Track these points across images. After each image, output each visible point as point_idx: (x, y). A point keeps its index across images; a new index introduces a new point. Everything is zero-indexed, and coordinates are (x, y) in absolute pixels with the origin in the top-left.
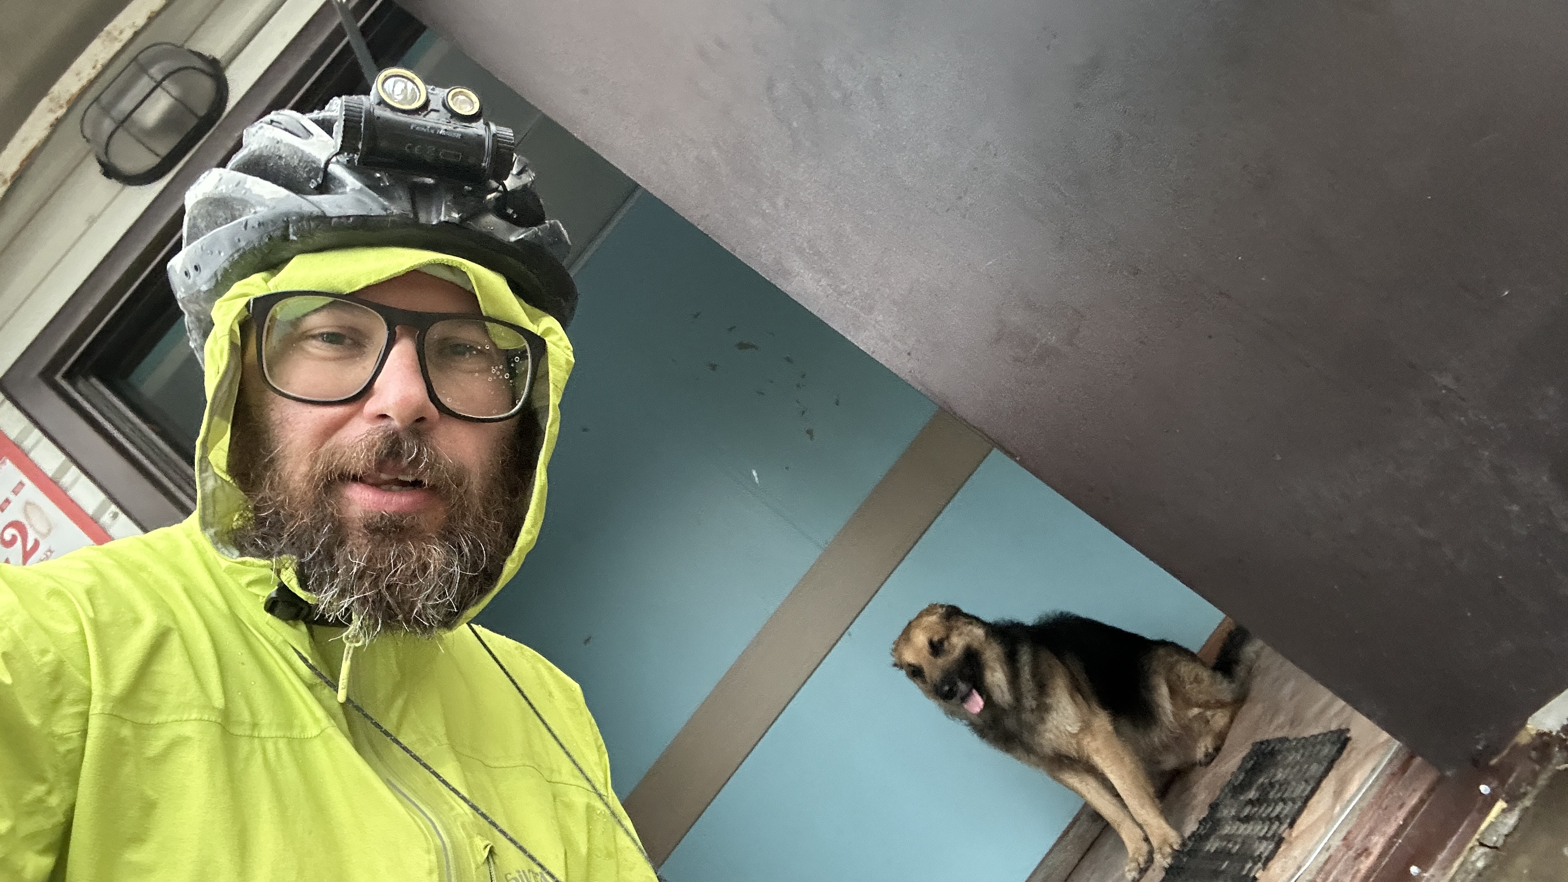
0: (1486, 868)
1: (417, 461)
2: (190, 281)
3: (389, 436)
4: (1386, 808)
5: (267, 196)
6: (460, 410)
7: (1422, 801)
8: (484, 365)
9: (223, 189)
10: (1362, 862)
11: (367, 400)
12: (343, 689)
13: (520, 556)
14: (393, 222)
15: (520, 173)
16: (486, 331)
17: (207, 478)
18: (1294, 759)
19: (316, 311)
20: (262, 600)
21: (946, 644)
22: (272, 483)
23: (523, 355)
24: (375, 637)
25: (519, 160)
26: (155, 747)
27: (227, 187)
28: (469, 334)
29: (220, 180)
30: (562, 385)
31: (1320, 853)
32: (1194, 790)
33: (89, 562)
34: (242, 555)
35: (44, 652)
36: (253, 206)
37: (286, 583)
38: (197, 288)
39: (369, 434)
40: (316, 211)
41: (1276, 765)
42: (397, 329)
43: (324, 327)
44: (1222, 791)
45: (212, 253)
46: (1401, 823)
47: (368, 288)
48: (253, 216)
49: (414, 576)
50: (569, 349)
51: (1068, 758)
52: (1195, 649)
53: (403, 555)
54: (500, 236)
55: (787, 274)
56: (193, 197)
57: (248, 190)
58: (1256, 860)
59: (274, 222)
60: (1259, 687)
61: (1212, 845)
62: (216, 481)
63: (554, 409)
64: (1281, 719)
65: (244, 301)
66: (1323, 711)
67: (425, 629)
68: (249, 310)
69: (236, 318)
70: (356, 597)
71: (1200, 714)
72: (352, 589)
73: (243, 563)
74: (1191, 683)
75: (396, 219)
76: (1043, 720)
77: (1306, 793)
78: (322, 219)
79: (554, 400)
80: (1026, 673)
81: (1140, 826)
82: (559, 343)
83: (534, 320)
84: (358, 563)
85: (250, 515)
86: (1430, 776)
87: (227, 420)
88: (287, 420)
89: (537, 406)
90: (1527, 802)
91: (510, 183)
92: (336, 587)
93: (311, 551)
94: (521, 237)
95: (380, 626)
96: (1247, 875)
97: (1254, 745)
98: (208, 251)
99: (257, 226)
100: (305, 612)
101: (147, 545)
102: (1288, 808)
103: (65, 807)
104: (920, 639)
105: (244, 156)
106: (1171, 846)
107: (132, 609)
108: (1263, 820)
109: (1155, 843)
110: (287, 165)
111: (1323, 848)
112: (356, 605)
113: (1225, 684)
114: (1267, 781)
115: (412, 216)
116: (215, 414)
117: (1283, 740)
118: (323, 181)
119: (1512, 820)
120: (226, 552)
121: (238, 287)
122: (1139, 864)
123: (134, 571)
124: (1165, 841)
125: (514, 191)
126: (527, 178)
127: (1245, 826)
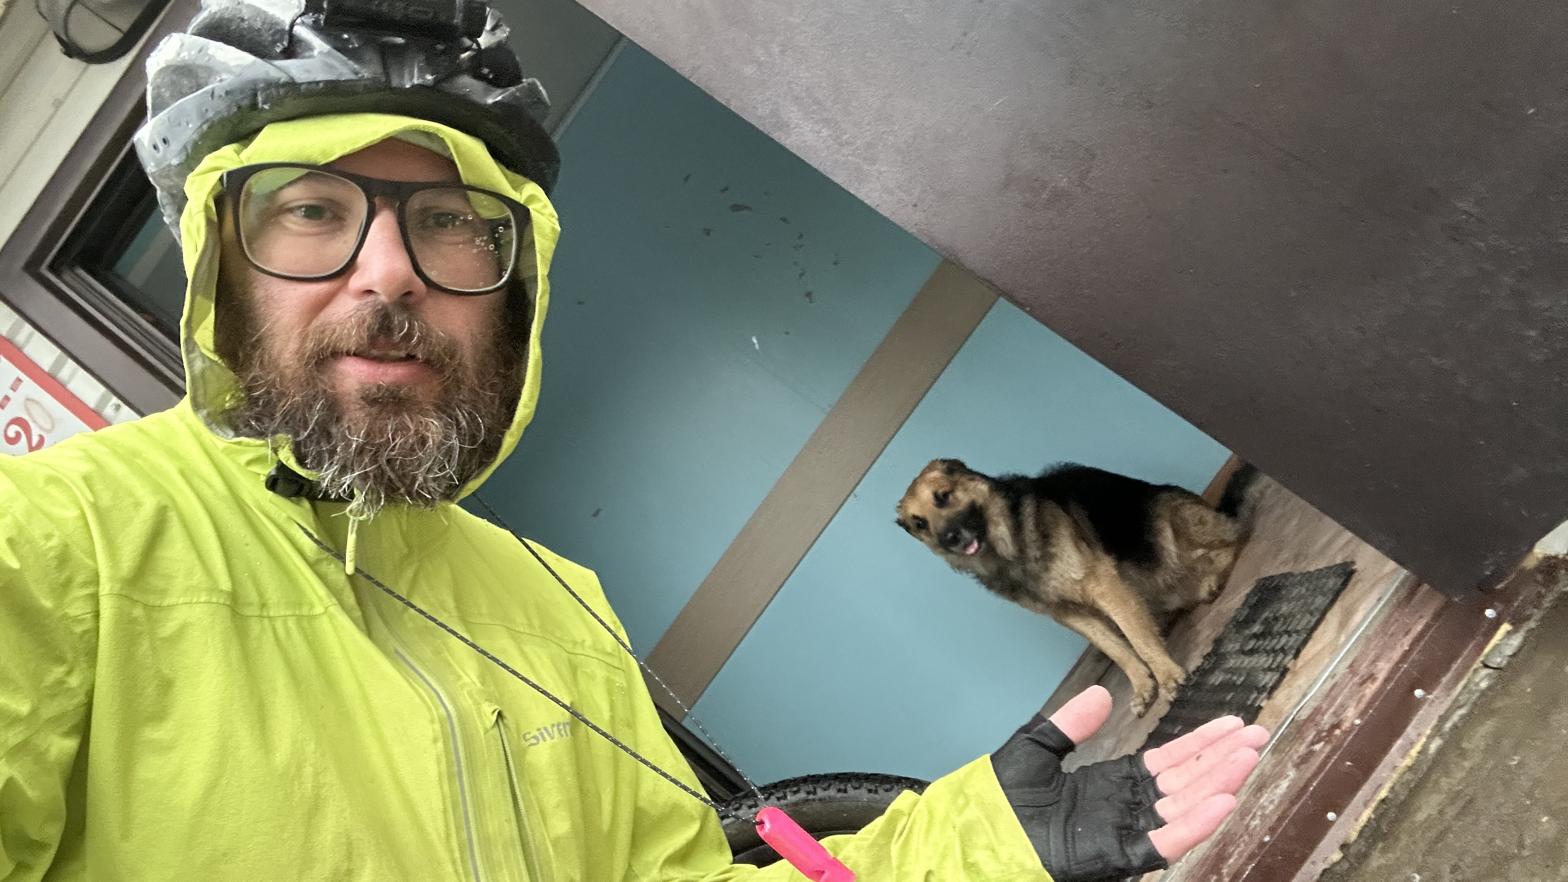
0: (1489, 688)
1: (409, 336)
2: (159, 155)
3: (378, 311)
4: (1392, 634)
5: (232, 63)
6: (446, 284)
7: (1427, 627)
8: (468, 236)
9: (185, 55)
10: (1366, 688)
11: (351, 274)
12: (351, 561)
13: (518, 430)
14: (365, 86)
15: (494, 29)
16: (467, 200)
17: (195, 358)
18: (1299, 592)
19: (290, 184)
20: (263, 478)
21: (951, 497)
22: (261, 362)
23: (507, 225)
24: (380, 510)
25: (492, 14)
26: (169, 628)
27: (189, 54)
28: (451, 203)
29: (182, 45)
30: (550, 255)
31: (1325, 681)
32: (1199, 627)
33: (84, 451)
34: (237, 435)
35: (48, 537)
36: (218, 73)
37: (285, 463)
38: (167, 163)
39: (358, 310)
40: (284, 79)
41: (1280, 599)
42: (377, 200)
43: (301, 199)
44: (1226, 626)
45: (179, 124)
46: (1407, 648)
47: (342, 158)
48: (218, 84)
49: (412, 450)
50: (553, 216)
51: (1073, 603)
52: (1199, 490)
53: (402, 429)
54: (476, 98)
55: (784, 126)
56: (154, 64)
57: (211, 57)
58: (1261, 690)
59: (242, 91)
60: (1264, 526)
61: (1217, 678)
62: (204, 362)
63: (542, 279)
64: (1286, 555)
65: (218, 174)
66: (1328, 545)
67: (427, 502)
68: (222, 184)
69: (210, 193)
70: (357, 473)
71: (1203, 555)
72: (352, 465)
73: (239, 443)
74: (1195, 525)
75: (367, 83)
76: (1047, 569)
77: (1312, 624)
78: (292, 85)
79: (542, 270)
80: (1029, 524)
81: (1146, 664)
82: (543, 211)
83: (516, 187)
84: (356, 441)
85: (243, 395)
86: (1436, 602)
87: (211, 300)
88: (272, 298)
89: (525, 276)
90: (1532, 624)
91: (484, 40)
92: (336, 464)
93: (306, 429)
94: (499, 98)
95: (383, 500)
96: (1252, 705)
97: (1259, 581)
98: (175, 123)
99: (223, 94)
100: (306, 489)
101: (140, 430)
102: (1294, 640)
103: (86, 688)
104: (926, 493)
105: (204, 19)
106: (1176, 682)
107: (131, 494)
108: (1268, 653)
109: (1160, 678)
110: (250, 28)
111: (1328, 677)
112: (357, 482)
113: (1229, 525)
114: (1272, 615)
115: (383, 79)
116: (197, 294)
117: (1285, 576)
118: (289, 45)
119: (1516, 641)
120: (221, 433)
121: (209, 161)
122: (1144, 699)
123: (129, 457)
124: (1170, 677)
125: (489, 49)
126: (502, 34)
127: (1250, 659)
